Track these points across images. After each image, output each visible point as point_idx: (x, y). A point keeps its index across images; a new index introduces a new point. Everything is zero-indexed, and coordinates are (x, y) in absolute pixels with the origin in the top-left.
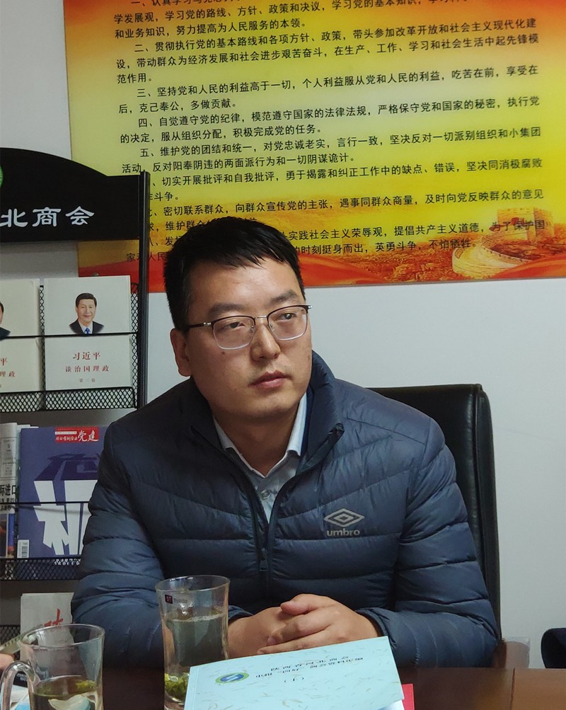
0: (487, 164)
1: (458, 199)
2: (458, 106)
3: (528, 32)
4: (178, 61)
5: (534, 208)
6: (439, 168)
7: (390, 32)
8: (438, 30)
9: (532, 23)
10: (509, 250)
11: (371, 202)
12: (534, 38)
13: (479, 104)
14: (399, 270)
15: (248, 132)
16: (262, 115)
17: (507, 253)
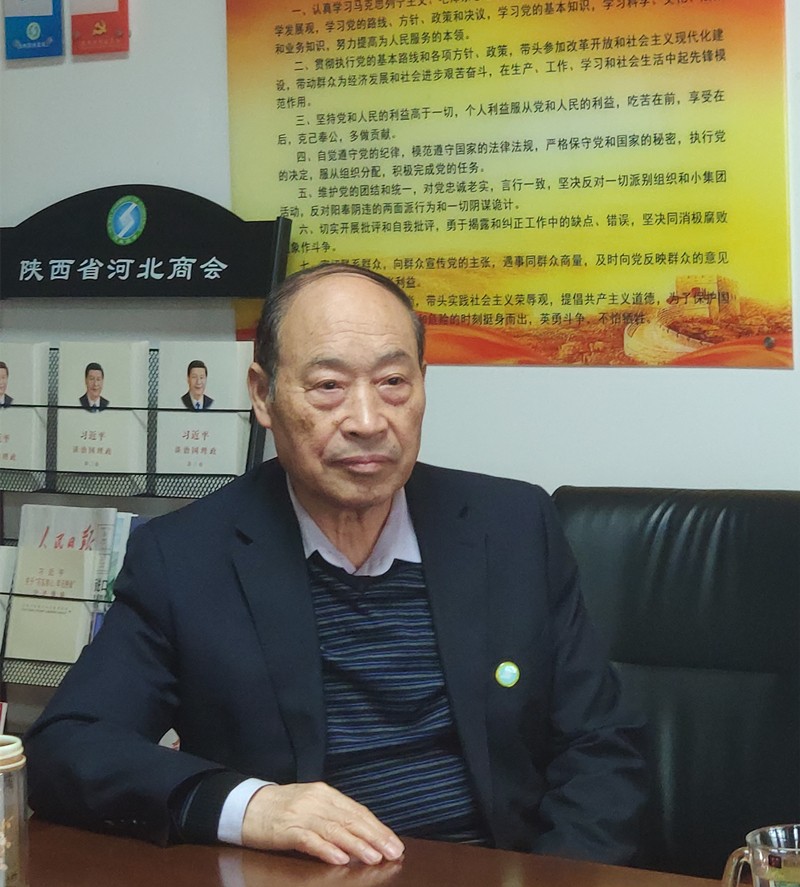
0: (666, 217)
1: (632, 261)
2: (634, 142)
3: (713, 46)
4: (337, 82)
5: (718, 277)
6: (612, 220)
7: (560, 46)
8: (614, 43)
9: (719, 34)
10: (688, 329)
11: (537, 261)
12: (721, 55)
13: (658, 140)
14: (565, 350)
15: (407, 171)
16: (422, 149)
17: (685, 333)
